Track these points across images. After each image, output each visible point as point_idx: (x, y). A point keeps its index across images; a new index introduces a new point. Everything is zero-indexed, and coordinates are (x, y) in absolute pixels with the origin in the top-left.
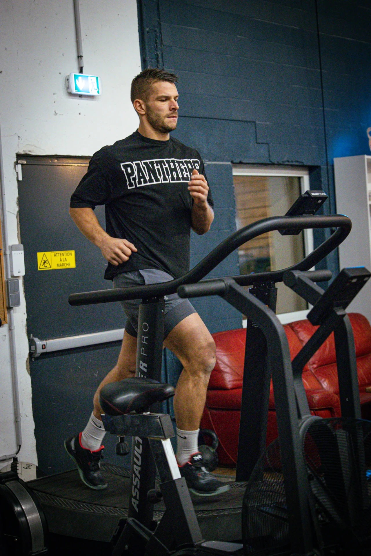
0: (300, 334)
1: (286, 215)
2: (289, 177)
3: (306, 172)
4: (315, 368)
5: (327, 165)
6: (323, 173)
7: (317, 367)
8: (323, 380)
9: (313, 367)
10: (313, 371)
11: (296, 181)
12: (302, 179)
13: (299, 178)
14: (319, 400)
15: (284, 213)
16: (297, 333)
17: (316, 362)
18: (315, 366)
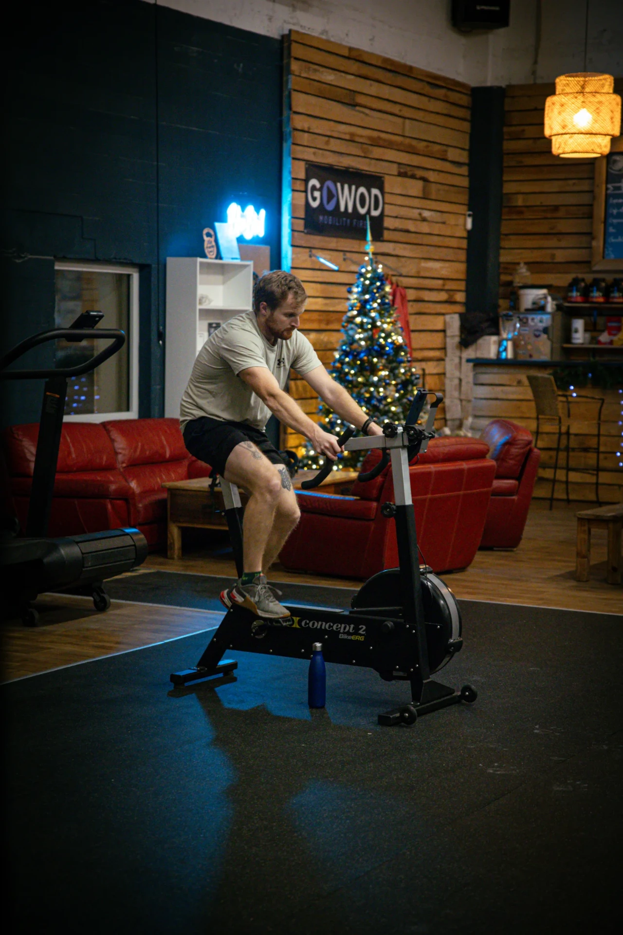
0: (111, 433)
1: (70, 327)
2: (116, 274)
3: (136, 270)
4: (125, 467)
5: (158, 264)
6: (154, 272)
7: (127, 466)
8: (131, 479)
9: (122, 467)
10: (122, 470)
11: (125, 278)
12: (131, 277)
13: (129, 276)
14: (116, 491)
15: (68, 325)
16: (108, 432)
17: (126, 461)
18: (124, 465)
